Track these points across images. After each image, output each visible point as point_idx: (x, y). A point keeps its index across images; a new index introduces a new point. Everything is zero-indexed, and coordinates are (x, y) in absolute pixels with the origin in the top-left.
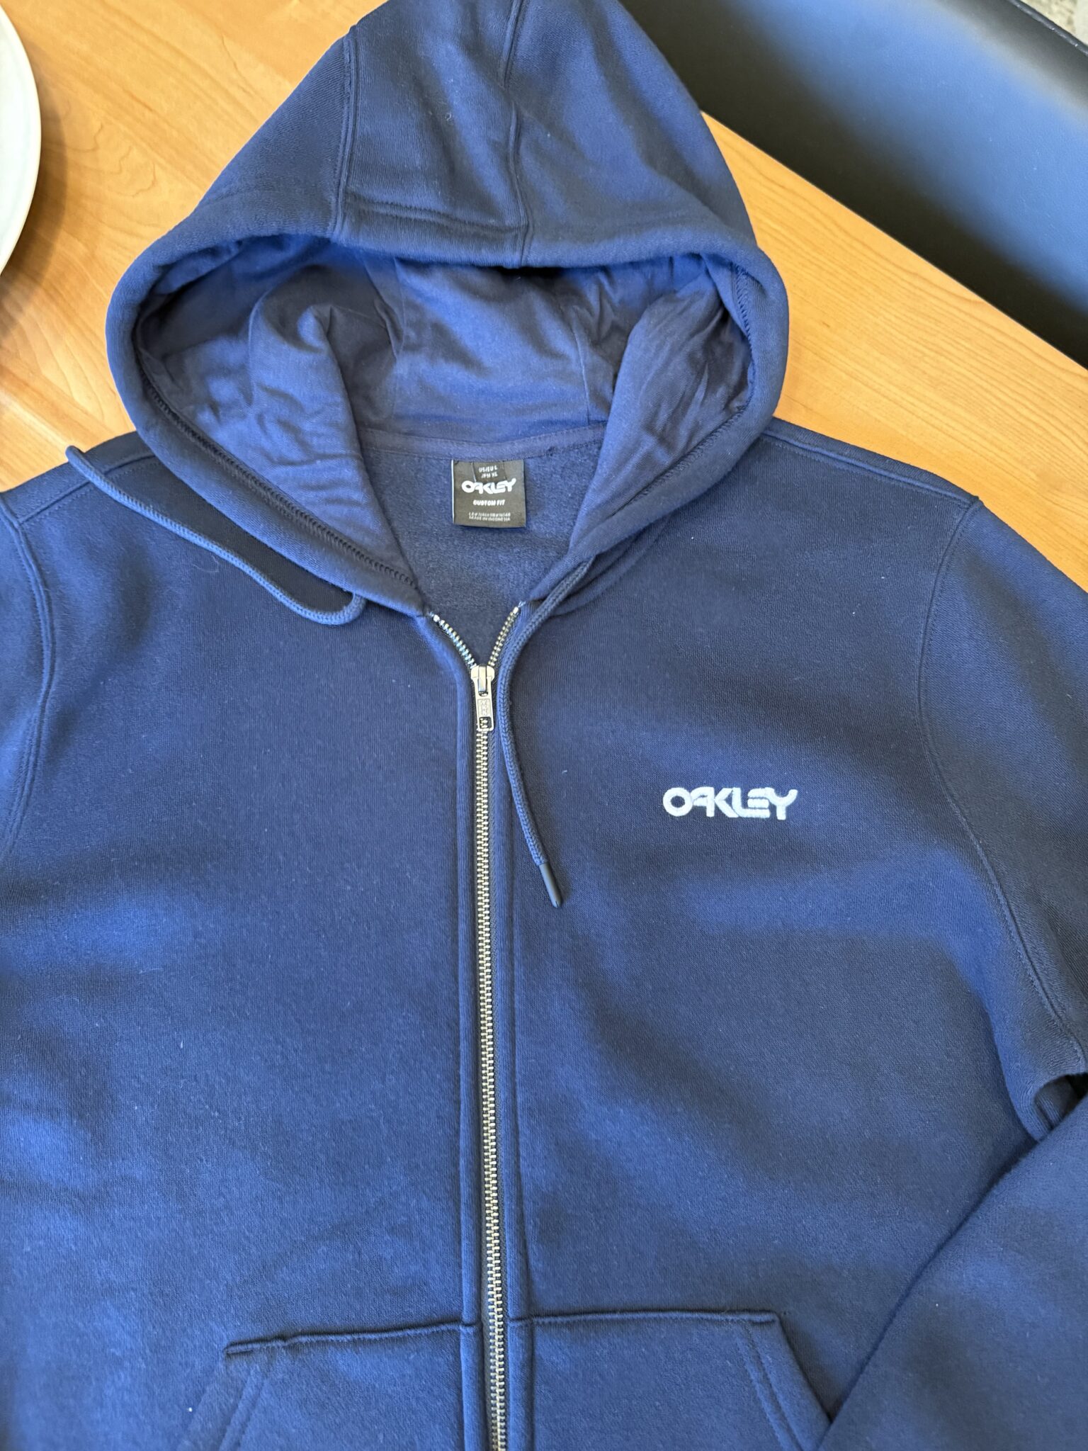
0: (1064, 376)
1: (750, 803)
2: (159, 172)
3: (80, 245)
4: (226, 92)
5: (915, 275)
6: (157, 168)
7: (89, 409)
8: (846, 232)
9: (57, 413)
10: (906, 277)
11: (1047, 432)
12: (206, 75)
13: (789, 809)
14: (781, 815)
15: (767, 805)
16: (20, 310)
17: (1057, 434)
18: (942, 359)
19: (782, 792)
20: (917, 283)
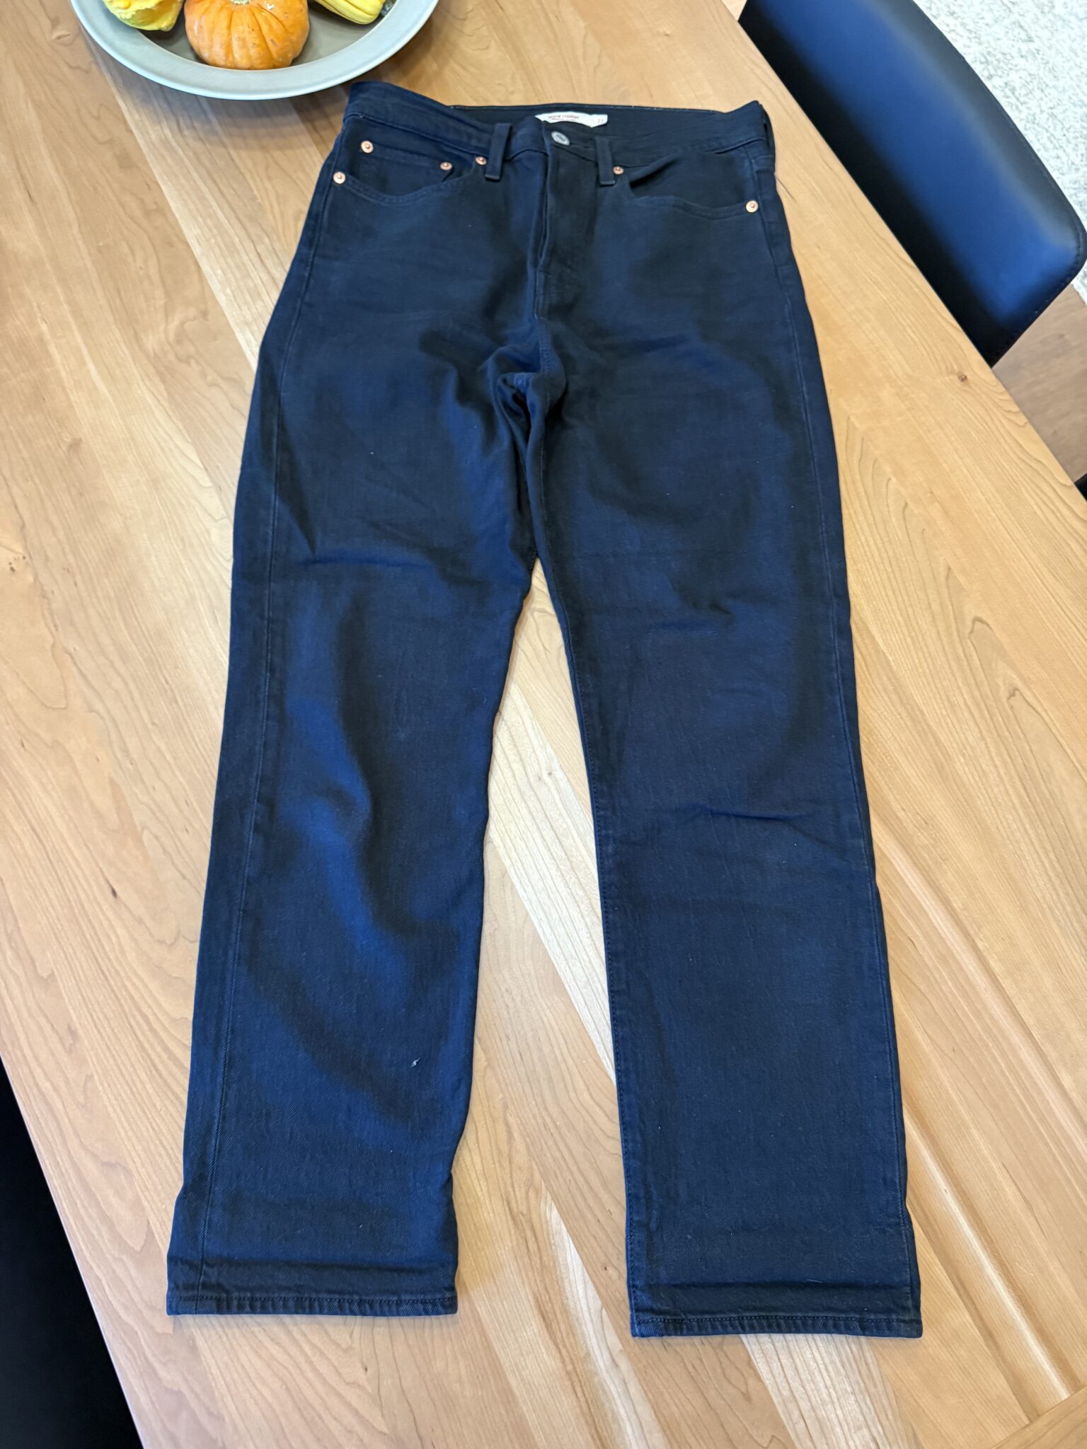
10: (877, 239)
11: (916, 345)
17: (921, 347)
18: (875, 287)
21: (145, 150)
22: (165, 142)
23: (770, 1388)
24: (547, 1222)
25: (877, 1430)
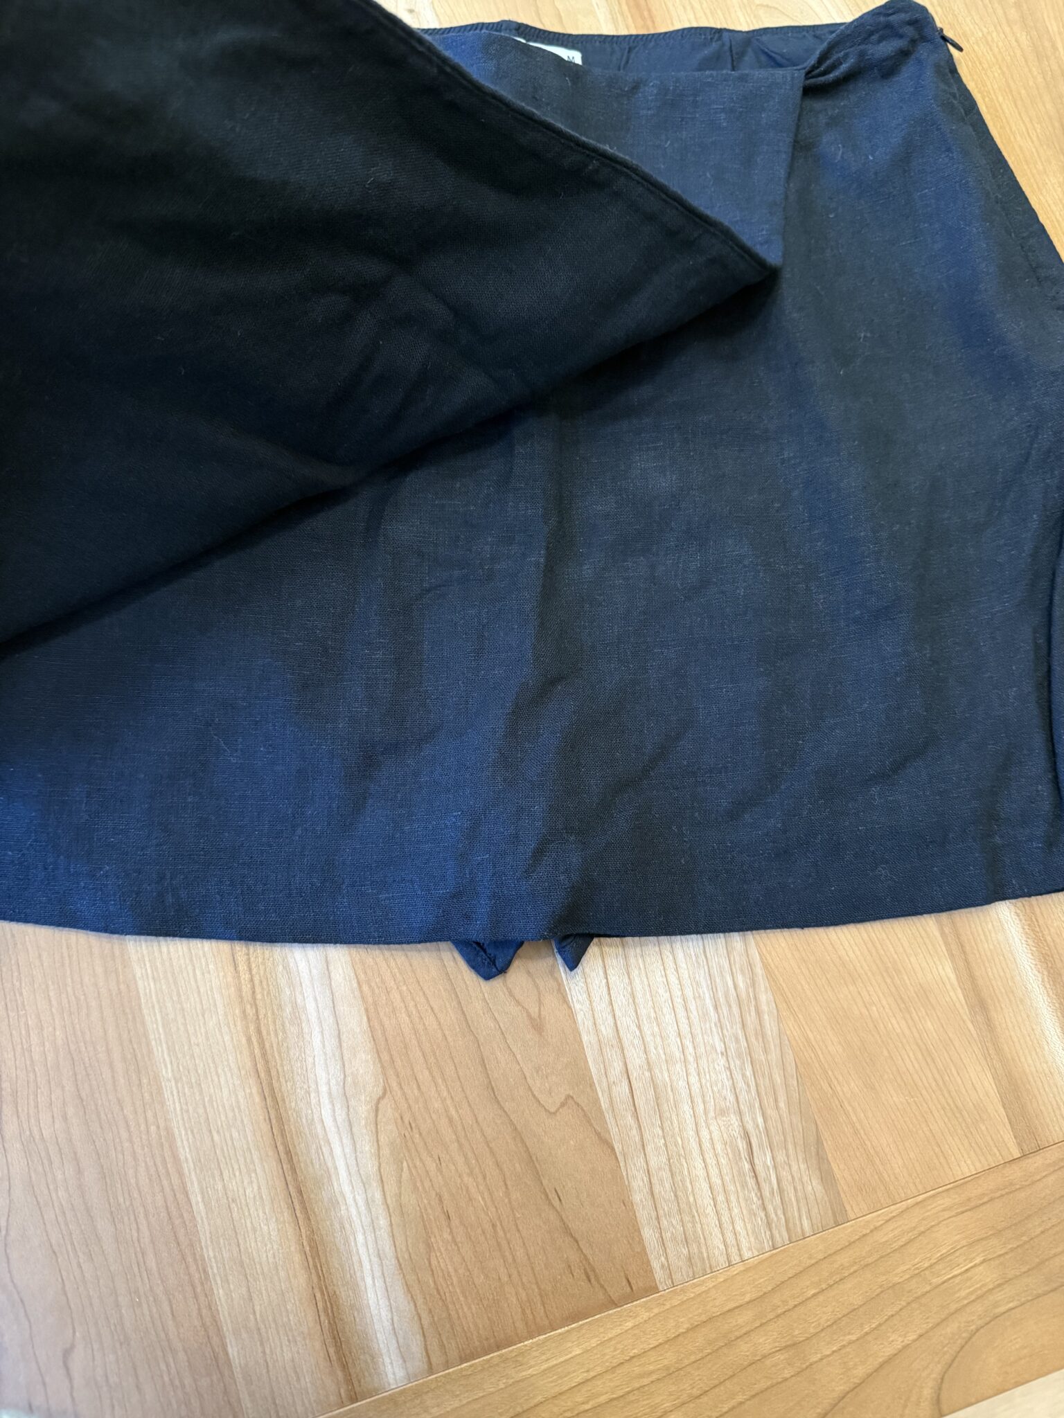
23: (580, 1017)
25: (755, 1121)
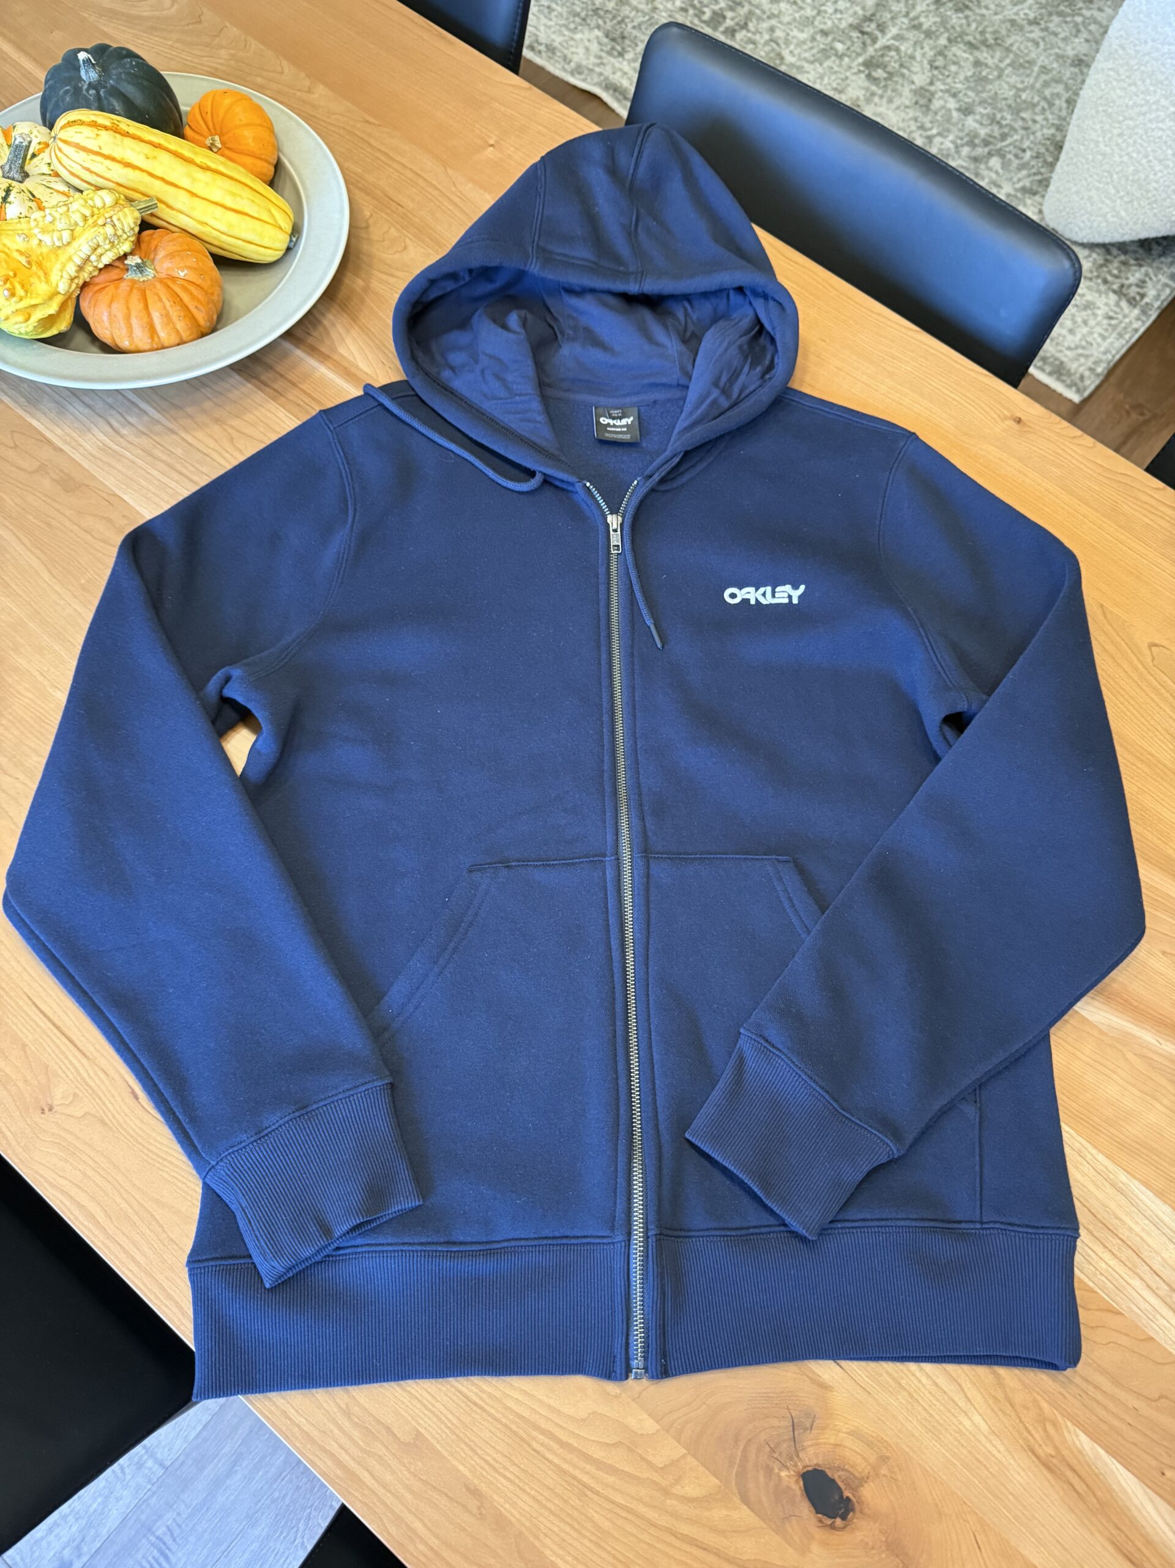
0: (971, 373)
1: (777, 595)
2: (408, 242)
3: (360, 281)
4: (449, 198)
5: (879, 314)
6: (407, 239)
7: (369, 373)
8: (837, 290)
9: (348, 373)
11: (960, 404)
12: (437, 189)
13: (800, 597)
14: (795, 601)
15: (786, 595)
16: (323, 315)
17: (966, 404)
18: (896, 362)
19: (796, 587)
20: (881, 319)
21: (86, 464)
22: (105, 449)
24: (1080, 1452)
